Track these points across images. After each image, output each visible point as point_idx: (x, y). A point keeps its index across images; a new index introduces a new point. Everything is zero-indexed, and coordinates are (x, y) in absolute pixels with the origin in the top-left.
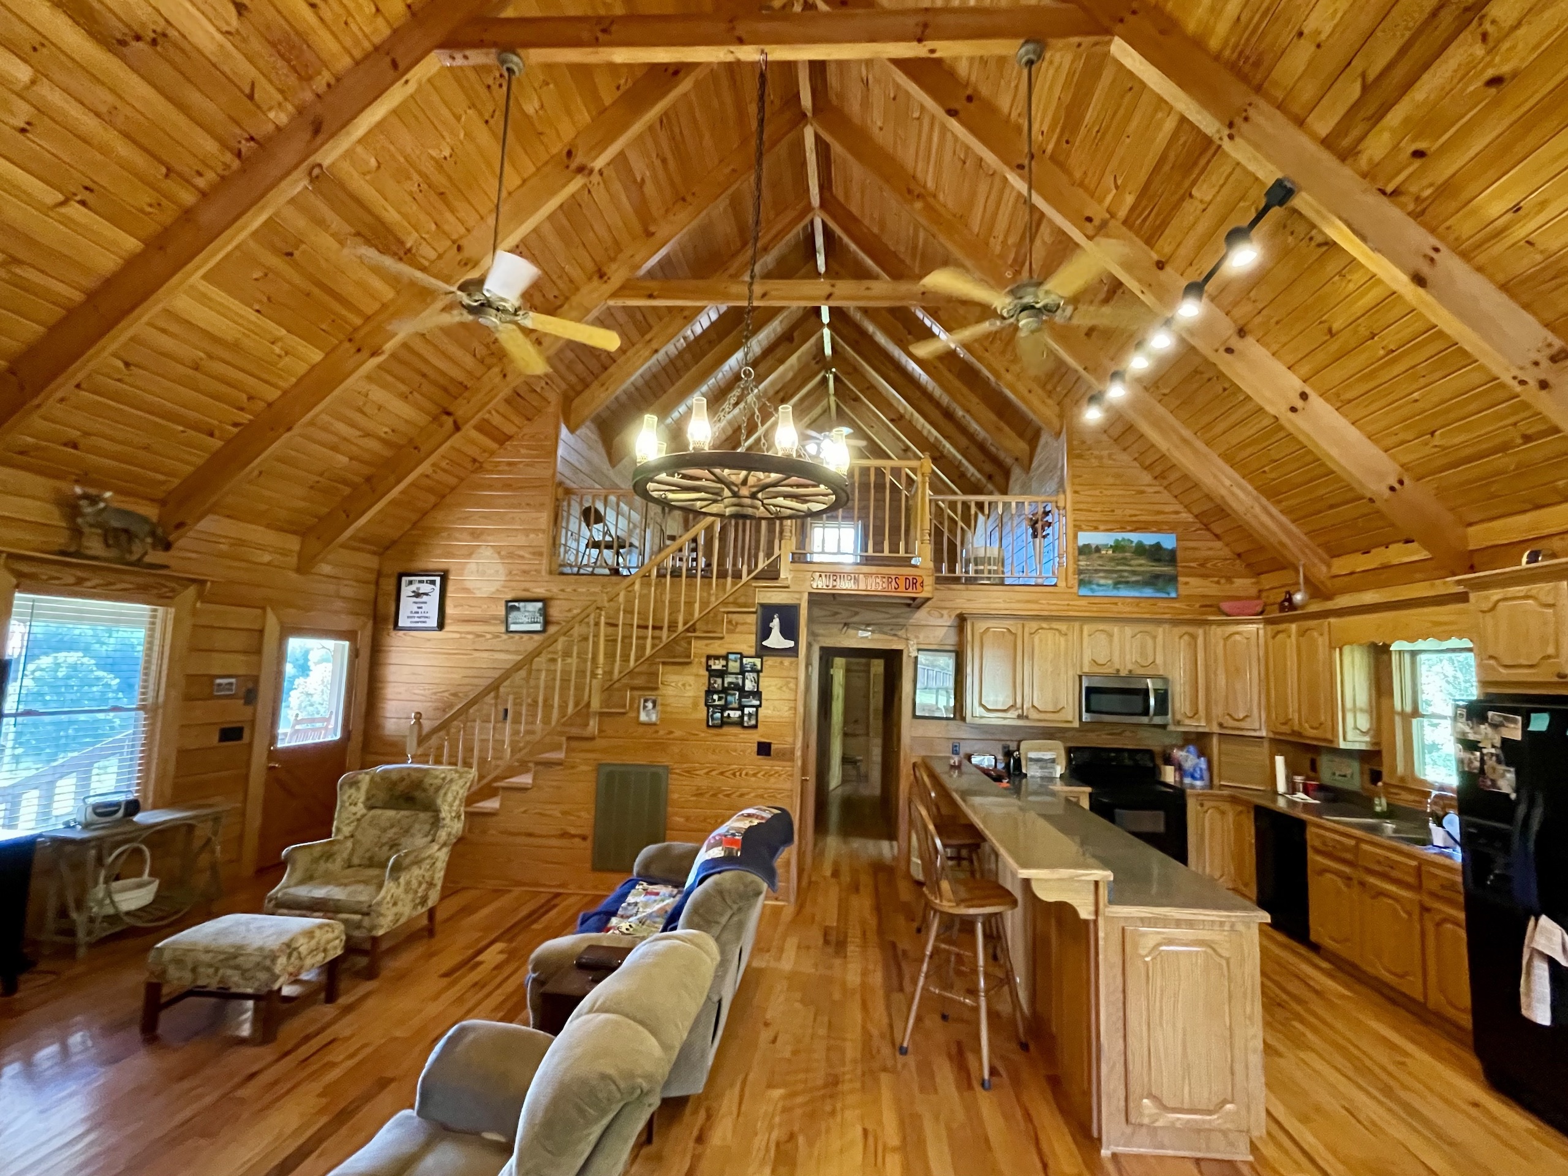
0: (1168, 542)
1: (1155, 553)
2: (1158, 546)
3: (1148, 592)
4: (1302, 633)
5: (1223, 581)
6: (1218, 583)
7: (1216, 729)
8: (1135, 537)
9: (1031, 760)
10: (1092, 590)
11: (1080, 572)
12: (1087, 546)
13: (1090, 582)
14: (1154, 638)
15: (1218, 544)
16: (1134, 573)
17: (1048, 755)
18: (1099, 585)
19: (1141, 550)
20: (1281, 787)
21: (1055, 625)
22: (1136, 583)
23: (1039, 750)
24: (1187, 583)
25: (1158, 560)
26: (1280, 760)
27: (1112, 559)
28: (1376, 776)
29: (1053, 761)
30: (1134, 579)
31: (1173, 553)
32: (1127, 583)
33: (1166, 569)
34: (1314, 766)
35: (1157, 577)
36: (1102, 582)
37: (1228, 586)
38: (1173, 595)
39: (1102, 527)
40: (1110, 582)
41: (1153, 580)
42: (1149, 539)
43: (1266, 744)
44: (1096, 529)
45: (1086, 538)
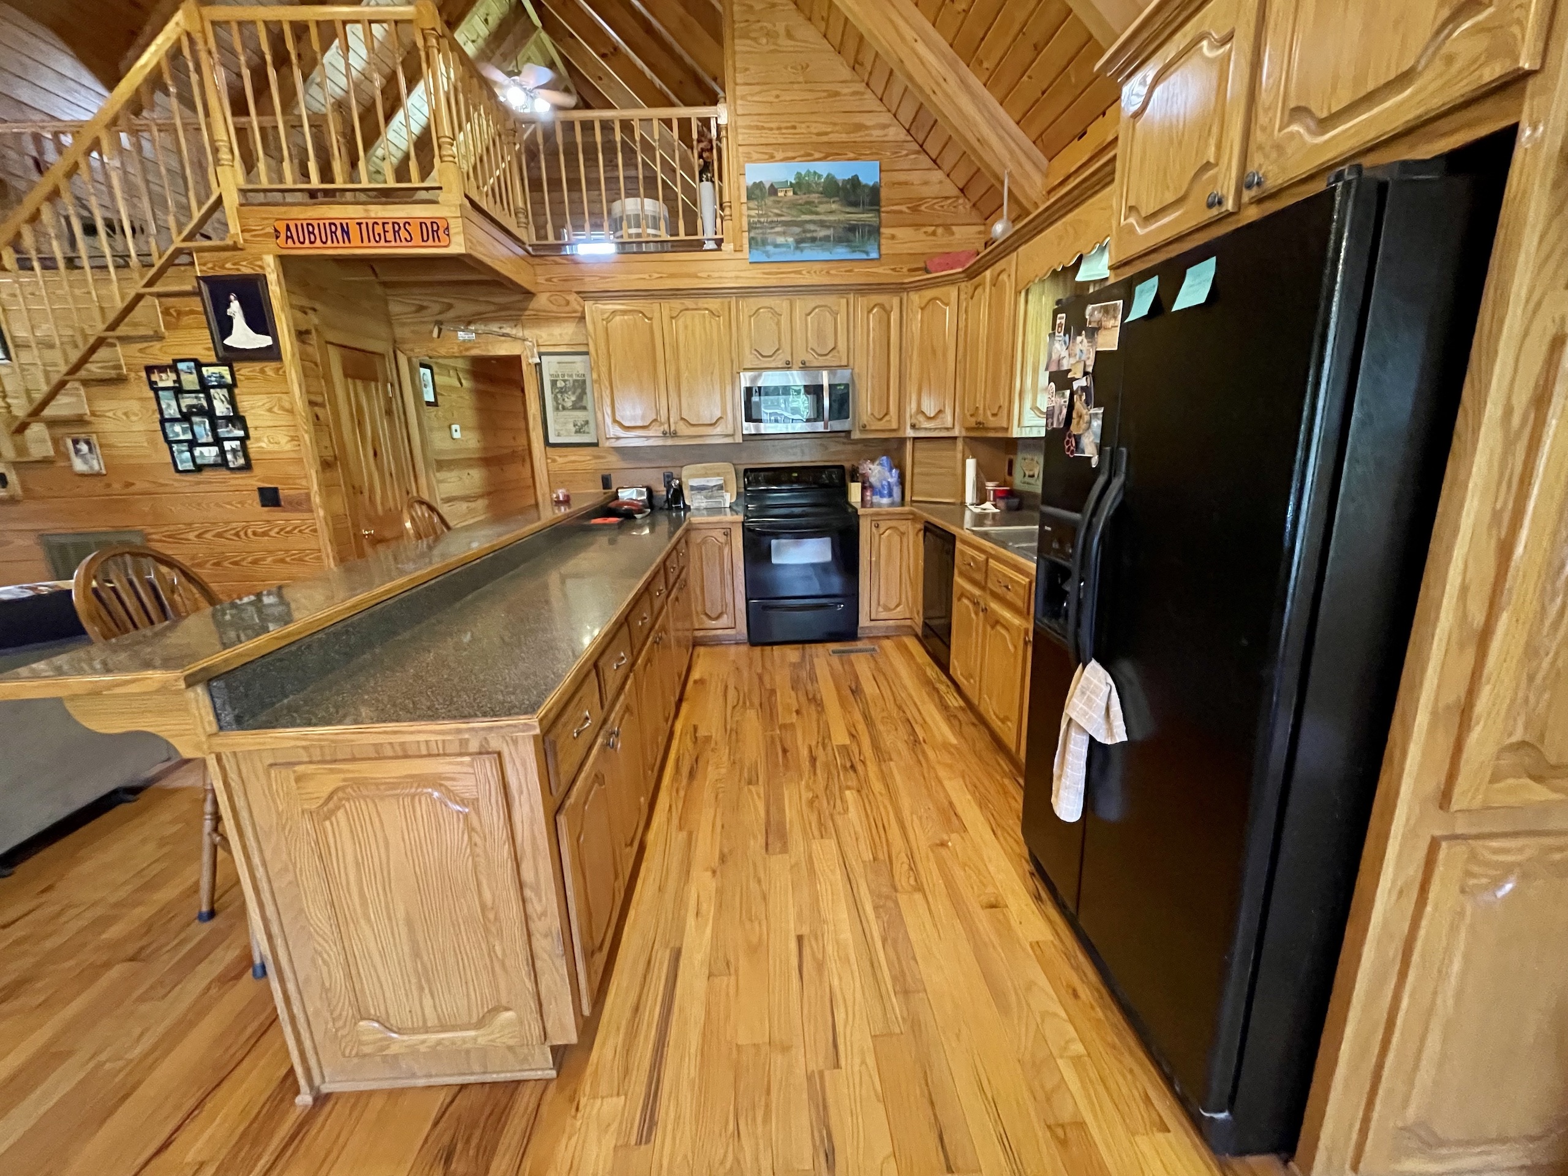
1: (851, 192)
4: (995, 281)
5: (940, 230)
7: (910, 433)
9: (692, 488)
16: (822, 224)
17: (714, 481)
19: (833, 189)
20: (970, 496)
22: (827, 238)
23: (705, 475)
24: (893, 237)
25: (855, 204)
26: (971, 464)
27: (793, 205)
29: (720, 487)
30: (822, 233)
31: (875, 192)
32: (813, 240)
33: (867, 217)
34: (1010, 468)
35: (852, 229)
37: (945, 240)
39: (779, 155)
40: (791, 240)
41: (849, 234)
43: (960, 445)
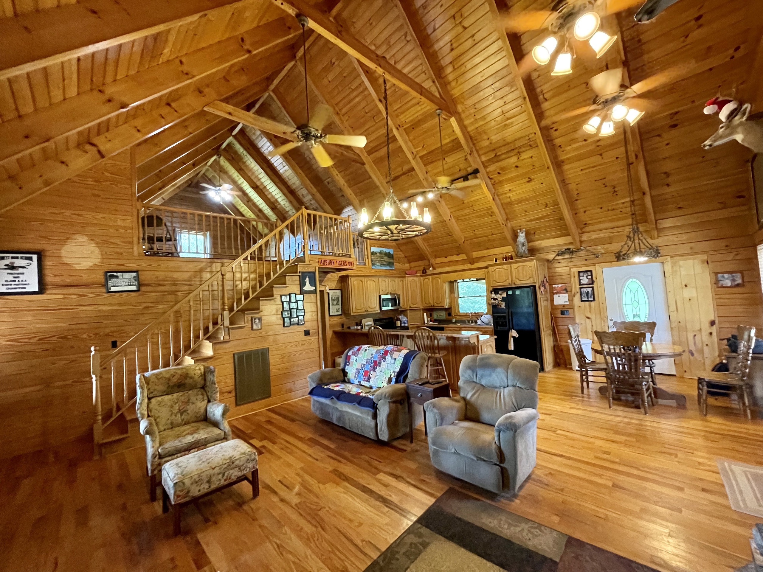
0: (392, 252)
1: (389, 255)
2: (389, 253)
3: (388, 268)
4: (432, 279)
7: (408, 308)
8: (385, 250)
9: (365, 325)
10: (376, 267)
11: (372, 261)
12: (374, 252)
13: (375, 264)
14: (395, 282)
15: (401, 253)
16: (385, 261)
17: (370, 323)
19: (386, 254)
20: (426, 322)
21: (373, 279)
24: (396, 265)
25: (390, 258)
26: (425, 314)
27: (379, 257)
28: (450, 314)
30: (385, 263)
31: (393, 255)
32: (384, 265)
33: (391, 260)
34: (431, 315)
35: (390, 263)
36: (378, 264)
37: (404, 266)
38: (394, 268)
40: (380, 264)
42: (387, 250)
43: (421, 310)
44: (375, 247)
45: (374, 249)
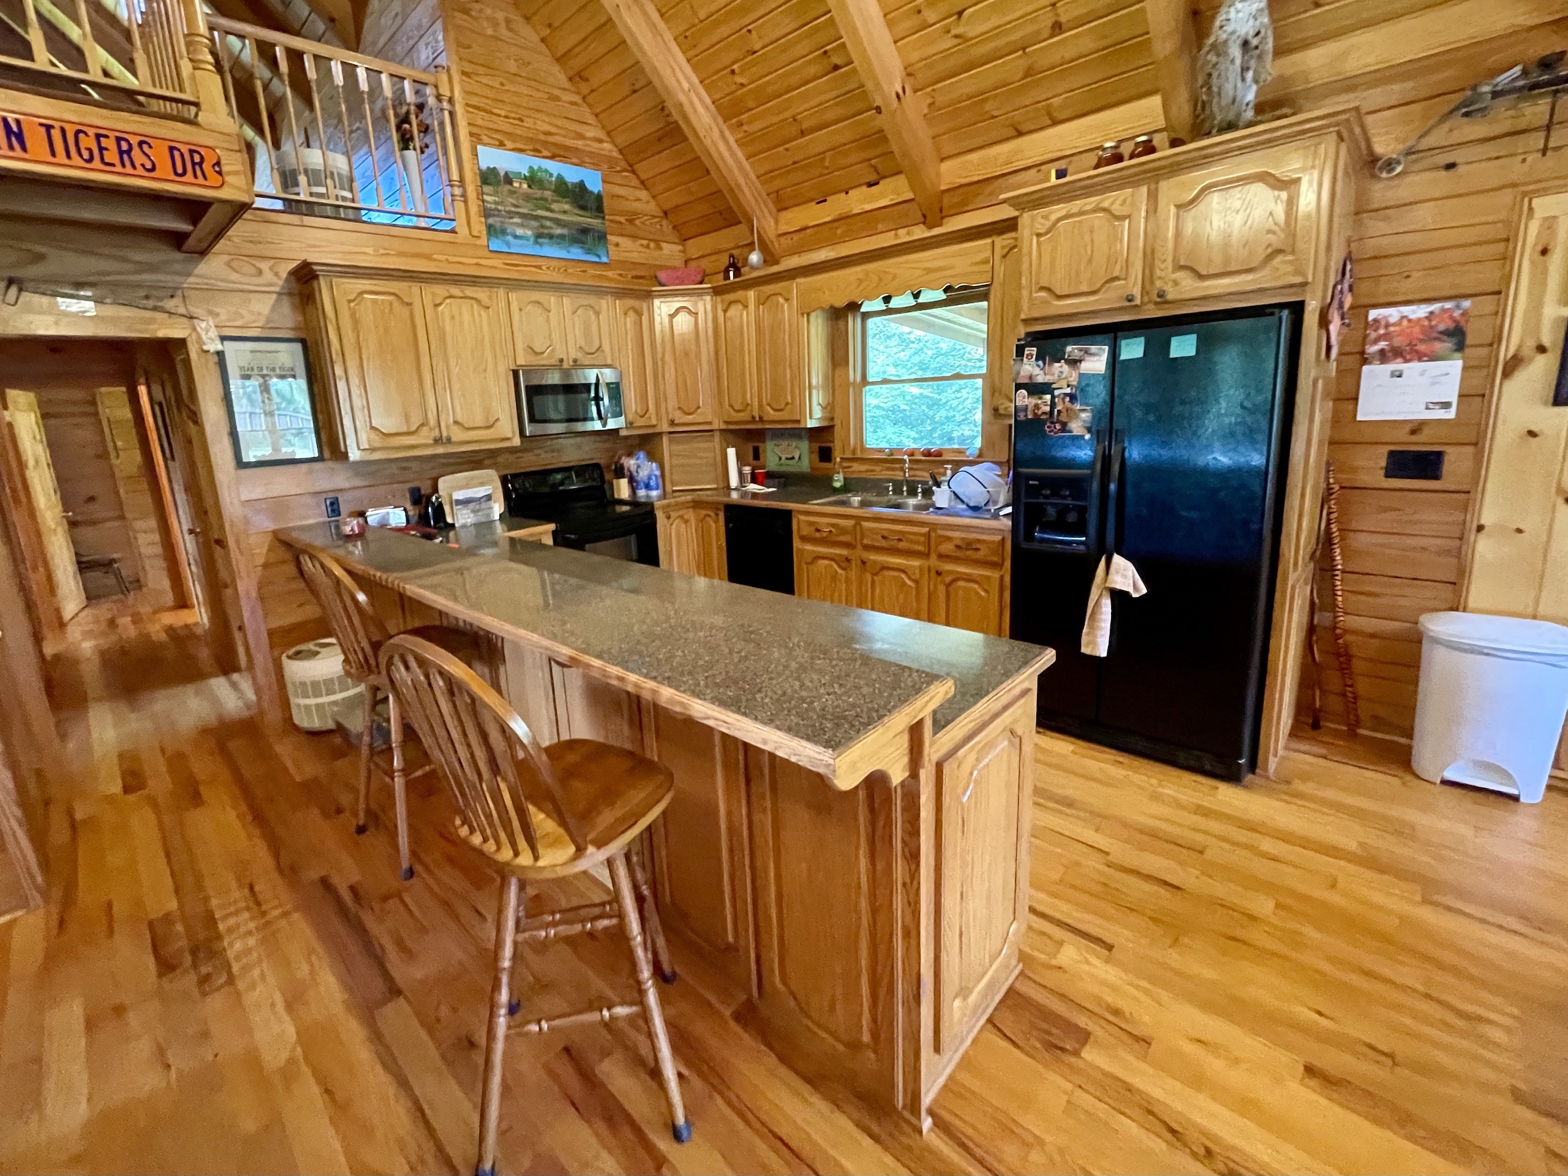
0: (594, 183)
1: (578, 195)
2: (581, 185)
4: (761, 302)
5: (652, 245)
6: (648, 247)
7: (665, 427)
8: (555, 168)
9: (459, 502)
10: (508, 244)
11: (487, 213)
12: (493, 171)
13: (503, 232)
14: (598, 313)
15: (644, 194)
16: (558, 222)
17: (480, 492)
18: (516, 237)
19: (562, 189)
20: (734, 481)
21: (470, 291)
22: (562, 237)
23: (467, 486)
24: (617, 245)
25: (583, 208)
26: (731, 452)
27: (528, 198)
28: (825, 455)
29: (489, 498)
30: (559, 231)
31: (599, 197)
32: (551, 237)
33: (594, 222)
34: (756, 455)
35: (585, 231)
36: (520, 232)
37: (657, 253)
38: (604, 259)
39: (509, 145)
40: (529, 233)
41: (582, 236)
42: (572, 174)
43: (717, 435)
44: (501, 145)
45: (491, 157)
